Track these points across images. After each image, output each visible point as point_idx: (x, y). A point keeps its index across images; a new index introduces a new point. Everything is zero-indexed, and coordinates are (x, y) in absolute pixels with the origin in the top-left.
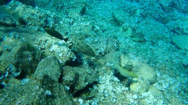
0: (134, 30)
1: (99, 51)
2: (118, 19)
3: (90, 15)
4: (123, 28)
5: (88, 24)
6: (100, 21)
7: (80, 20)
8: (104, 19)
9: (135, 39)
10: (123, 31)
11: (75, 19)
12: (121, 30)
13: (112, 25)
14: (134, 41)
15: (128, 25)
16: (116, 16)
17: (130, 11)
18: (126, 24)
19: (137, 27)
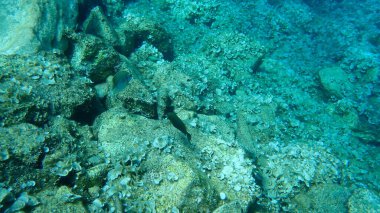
0: (363, 117)
1: (300, 178)
2: (326, 86)
3: (267, 72)
4: (338, 108)
5: (269, 100)
6: (287, 86)
7: (250, 86)
8: (296, 82)
9: (362, 136)
10: (334, 113)
11: (240, 83)
12: (332, 109)
13: (312, 97)
14: (361, 140)
15: (350, 103)
16: (325, 80)
17: (355, 68)
18: (346, 102)
19: (371, 112)
